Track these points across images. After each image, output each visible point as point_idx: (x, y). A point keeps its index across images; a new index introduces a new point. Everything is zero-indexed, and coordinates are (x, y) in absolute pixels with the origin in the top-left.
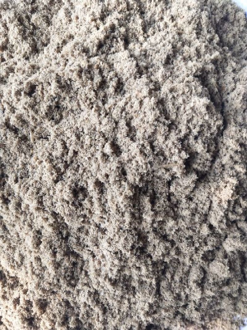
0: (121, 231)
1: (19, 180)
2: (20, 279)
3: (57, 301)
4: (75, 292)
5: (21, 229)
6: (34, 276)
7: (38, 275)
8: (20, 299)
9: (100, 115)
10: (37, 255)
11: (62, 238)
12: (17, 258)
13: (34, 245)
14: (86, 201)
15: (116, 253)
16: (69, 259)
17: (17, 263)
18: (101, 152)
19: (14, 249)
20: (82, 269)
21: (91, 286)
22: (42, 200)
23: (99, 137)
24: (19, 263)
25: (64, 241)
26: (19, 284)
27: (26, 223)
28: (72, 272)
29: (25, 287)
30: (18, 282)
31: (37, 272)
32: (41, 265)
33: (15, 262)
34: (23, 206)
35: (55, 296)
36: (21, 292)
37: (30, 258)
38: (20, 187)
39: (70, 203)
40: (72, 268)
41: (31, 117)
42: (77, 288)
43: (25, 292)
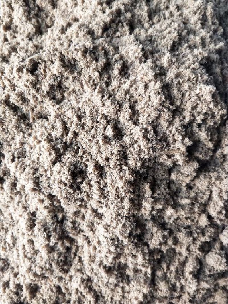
0: (119, 217)
1: (16, 159)
2: (11, 262)
3: (48, 286)
4: (67, 278)
5: (15, 210)
6: (26, 260)
7: (30, 259)
8: (10, 282)
9: (103, 96)
10: (30, 238)
11: (57, 222)
12: (9, 240)
13: (27, 227)
14: (84, 184)
15: (113, 240)
16: (63, 243)
17: (9, 245)
18: (103, 134)
19: (7, 230)
20: (75, 254)
21: (84, 272)
22: (39, 181)
23: (101, 119)
24: (11, 245)
25: (59, 224)
26: (10, 267)
27: (20, 204)
28: (66, 257)
29: (16, 270)
30: (9, 264)
31: (29, 255)
32: (33, 249)
33: (7, 245)
34: (18, 187)
35: (47, 281)
36: (12, 275)
37: (22, 241)
38: (17, 167)
39: (68, 185)
40: (66, 253)
41: (32, 96)
42: (70, 273)
43: (16, 275)
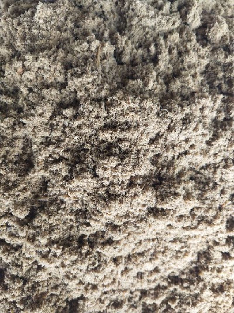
2: (202, 248)
3: (230, 207)
4: (223, 184)
5: (144, 232)
8: (224, 252)
12: (177, 246)
15: (183, 124)
16: (184, 181)
17: (182, 247)
18: (71, 120)
19: (166, 248)
20: (198, 173)
21: (218, 165)
22: (113, 195)
24: (183, 244)
25: (163, 182)
26: (207, 251)
28: (200, 183)
29: (211, 243)
30: (205, 252)
33: (182, 250)
34: (117, 222)
35: (224, 208)
36: (216, 248)
40: (195, 182)
42: (217, 181)
43: (216, 243)
